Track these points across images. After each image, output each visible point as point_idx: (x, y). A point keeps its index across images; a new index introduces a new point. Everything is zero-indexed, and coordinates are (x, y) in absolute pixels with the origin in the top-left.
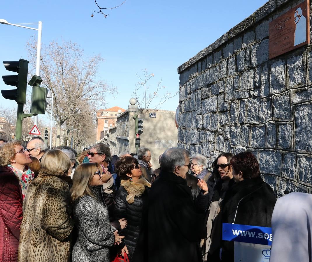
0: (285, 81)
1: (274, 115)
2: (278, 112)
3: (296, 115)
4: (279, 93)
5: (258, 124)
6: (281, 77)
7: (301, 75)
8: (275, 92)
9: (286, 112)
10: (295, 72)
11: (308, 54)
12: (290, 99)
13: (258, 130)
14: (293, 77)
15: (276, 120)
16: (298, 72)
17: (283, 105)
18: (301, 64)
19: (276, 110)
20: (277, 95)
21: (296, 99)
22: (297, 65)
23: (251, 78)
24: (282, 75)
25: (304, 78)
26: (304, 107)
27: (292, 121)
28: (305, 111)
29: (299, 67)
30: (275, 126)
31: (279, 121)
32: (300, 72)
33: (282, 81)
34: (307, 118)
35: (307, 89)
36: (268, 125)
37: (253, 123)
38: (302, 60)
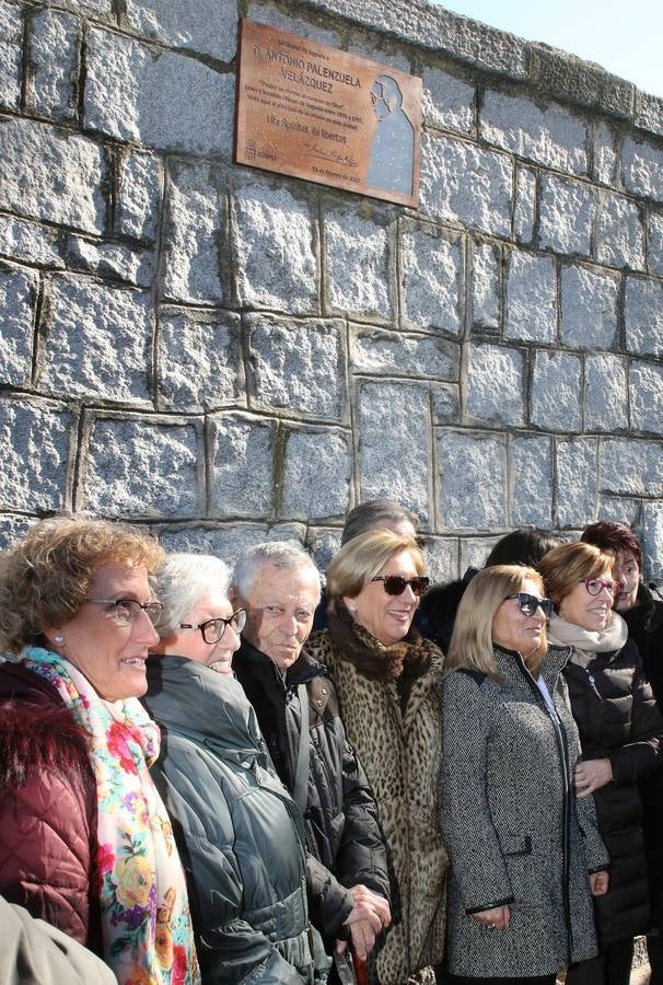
0: (316, 282)
1: (261, 391)
2: (280, 383)
3: (365, 411)
4: (287, 315)
5: (152, 412)
6: (300, 259)
7: (375, 286)
8: (262, 303)
9: (324, 394)
10: (358, 267)
11: (405, 236)
12: (339, 349)
13: (148, 437)
14: (348, 281)
15: (271, 411)
16: (364, 272)
17: (310, 364)
18: (382, 254)
19: (266, 371)
20: (276, 317)
21: (365, 359)
22: (367, 248)
23: (78, 180)
24: (303, 253)
25: (389, 300)
26: (392, 391)
27: (346, 427)
28: (399, 403)
29: (374, 259)
30: (264, 433)
31: (289, 418)
32: (371, 275)
33: (305, 278)
34: (404, 427)
35: (401, 339)
36: (225, 422)
37: (106, 401)
38: (387, 245)
